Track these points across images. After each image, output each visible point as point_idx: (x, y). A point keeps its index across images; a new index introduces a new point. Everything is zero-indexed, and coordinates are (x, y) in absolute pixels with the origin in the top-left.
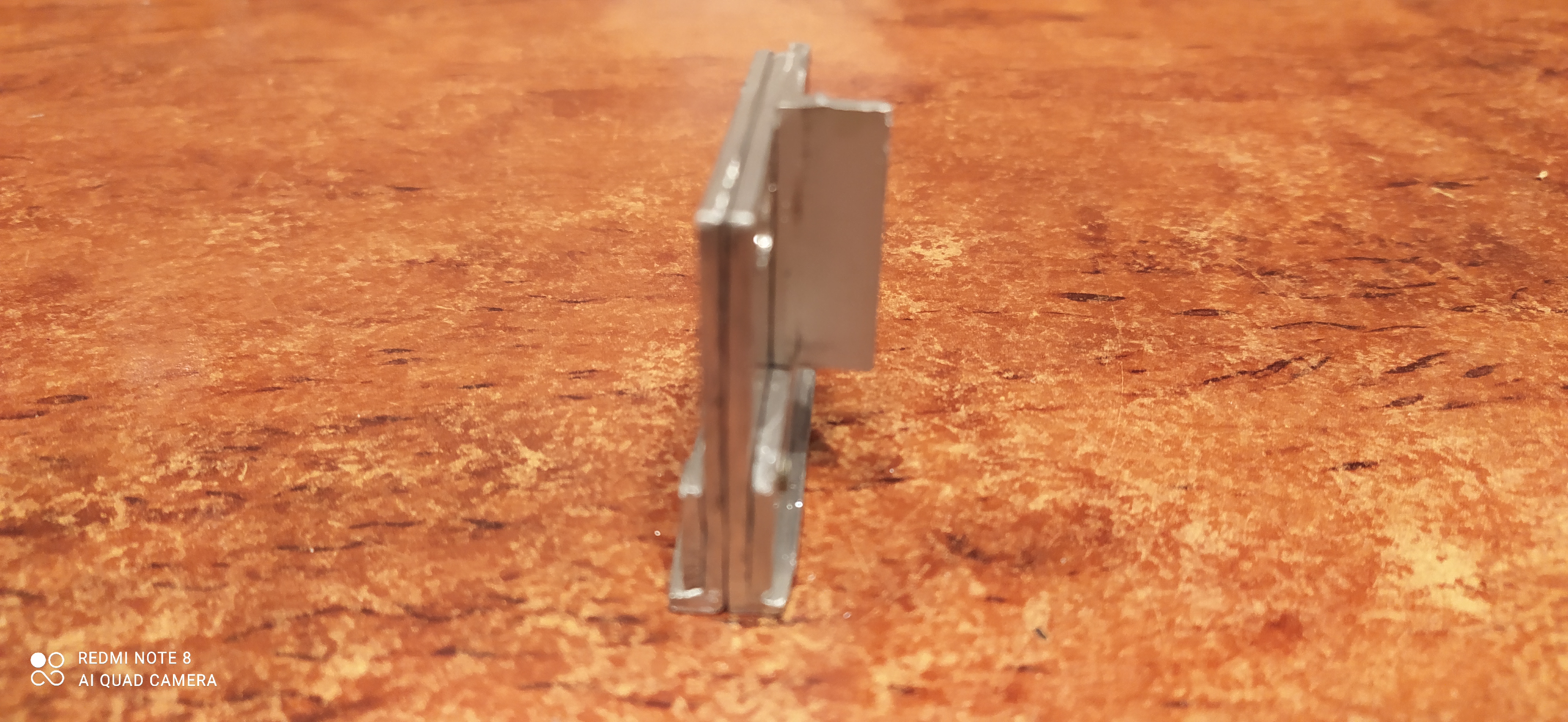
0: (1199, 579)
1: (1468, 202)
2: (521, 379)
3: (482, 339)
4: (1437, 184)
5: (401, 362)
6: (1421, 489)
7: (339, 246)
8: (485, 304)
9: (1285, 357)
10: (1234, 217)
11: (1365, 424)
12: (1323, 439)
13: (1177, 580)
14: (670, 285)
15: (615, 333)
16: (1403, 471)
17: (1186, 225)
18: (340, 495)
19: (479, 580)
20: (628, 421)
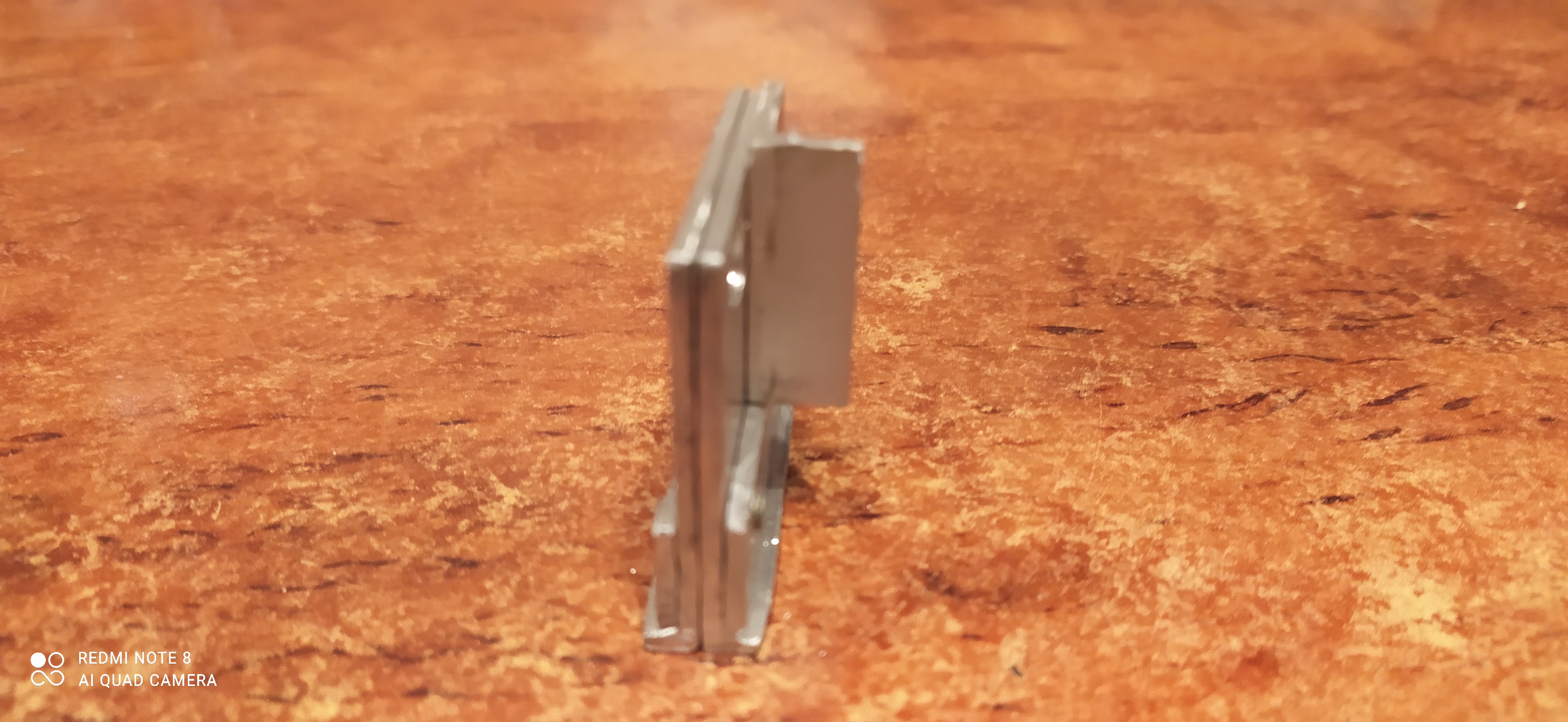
0: (1176, 614)
1: (1447, 233)
2: (499, 414)
3: (460, 375)
4: (1415, 214)
5: (378, 398)
6: (1399, 523)
7: (319, 281)
8: (463, 339)
9: (1263, 390)
10: (1213, 249)
11: (1342, 458)
12: (1301, 472)
13: (1153, 617)
14: (649, 319)
15: (594, 368)
16: (1381, 505)
17: (1166, 257)
18: (314, 534)
19: (452, 620)
20: (605, 458)
